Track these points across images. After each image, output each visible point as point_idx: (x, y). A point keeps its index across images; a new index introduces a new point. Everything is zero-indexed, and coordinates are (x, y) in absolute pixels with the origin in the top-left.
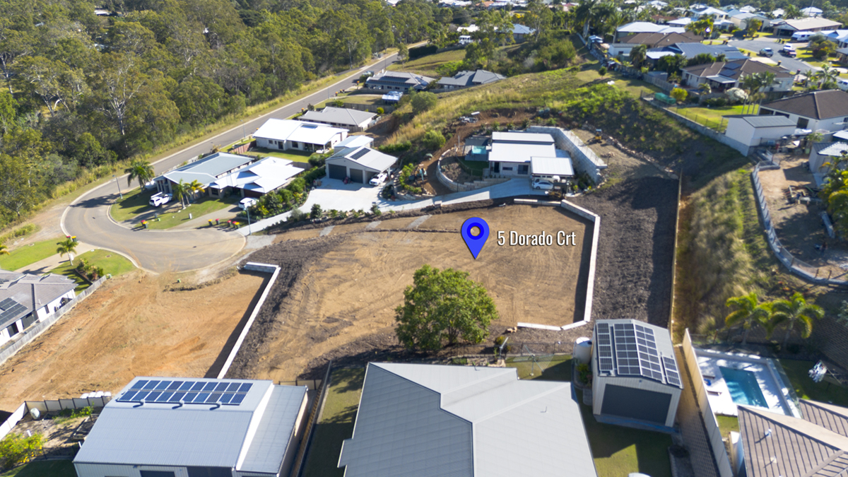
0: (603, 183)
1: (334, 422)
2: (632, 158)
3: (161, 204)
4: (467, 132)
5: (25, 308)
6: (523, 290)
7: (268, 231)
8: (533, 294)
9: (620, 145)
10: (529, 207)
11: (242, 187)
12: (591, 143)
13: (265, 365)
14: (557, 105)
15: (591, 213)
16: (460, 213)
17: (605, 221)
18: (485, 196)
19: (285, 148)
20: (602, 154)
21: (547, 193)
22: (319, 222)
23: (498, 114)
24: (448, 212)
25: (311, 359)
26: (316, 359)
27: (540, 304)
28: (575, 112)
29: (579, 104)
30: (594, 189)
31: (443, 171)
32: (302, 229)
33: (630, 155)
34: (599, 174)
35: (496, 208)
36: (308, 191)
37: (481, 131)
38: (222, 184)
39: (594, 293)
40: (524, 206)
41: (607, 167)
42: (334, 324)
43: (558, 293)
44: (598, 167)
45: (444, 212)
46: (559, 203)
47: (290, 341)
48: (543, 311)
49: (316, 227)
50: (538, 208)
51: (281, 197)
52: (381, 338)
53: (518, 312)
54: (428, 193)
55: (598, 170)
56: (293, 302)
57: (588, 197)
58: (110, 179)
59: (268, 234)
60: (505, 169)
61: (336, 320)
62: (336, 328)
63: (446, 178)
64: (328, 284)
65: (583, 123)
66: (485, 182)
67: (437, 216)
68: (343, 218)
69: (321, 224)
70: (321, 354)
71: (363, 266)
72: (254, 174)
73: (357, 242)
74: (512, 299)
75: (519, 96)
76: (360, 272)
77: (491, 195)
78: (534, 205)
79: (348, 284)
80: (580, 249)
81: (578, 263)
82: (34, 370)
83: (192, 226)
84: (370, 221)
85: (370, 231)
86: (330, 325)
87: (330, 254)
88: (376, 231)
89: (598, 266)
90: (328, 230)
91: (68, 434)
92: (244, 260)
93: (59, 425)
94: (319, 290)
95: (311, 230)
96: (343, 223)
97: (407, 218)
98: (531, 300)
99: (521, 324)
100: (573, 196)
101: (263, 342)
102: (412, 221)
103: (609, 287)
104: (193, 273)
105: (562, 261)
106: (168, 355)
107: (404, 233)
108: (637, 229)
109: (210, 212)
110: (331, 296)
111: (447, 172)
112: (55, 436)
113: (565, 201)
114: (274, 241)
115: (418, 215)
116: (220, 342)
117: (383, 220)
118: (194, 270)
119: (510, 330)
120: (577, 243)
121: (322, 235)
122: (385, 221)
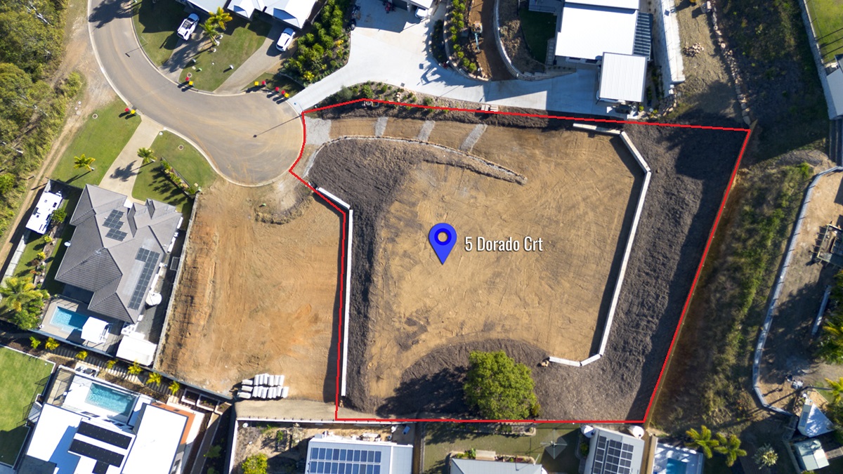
0: (671, 110)
5: (158, 255)
6: (561, 294)
10: (586, 134)
11: (271, 13)
12: (680, 5)
13: (373, 375)
15: (644, 164)
16: (516, 130)
18: (541, 101)
21: (609, 110)
22: (370, 108)
24: (503, 125)
25: (403, 370)
27: (571, 317)
30: (660, 116)
31: (501, 35)
32: (355, 116)
33: (717, 51)
34: (671, 92)
35: (553, 132)
36: (348, 33)
38: (247, 8)
40: (582, 133)
41: (684, 83)
42: (413, 327)
43: (587, 302)
44: (673, 80)
46: (618, 132)
47: (385, 347)
48: (571, 330)
49: (370, 116)
50: (597, 138)
53: (553, 331)
54: (484, 77)
56: (377, 292)
59: (321, 116)
61: (415, 323)
62: (415, 334)
63: (503, 48)
66: (548, 74)
67: (491, 127)
68: (394, 105)
69: (374, 112)
73: (416, 186)
74: (550, 309)
77: (549, 100)
78: (591, 134)
79: (418, 268)
80: (620, 228)
81: (613, 254)
82: (205, 335)
83: (239, 85)
84: (423, 120)
85: (427, 161)
86: (411, 329)
87: (395, 207)
88: (432, 162)
89: (627, 273)
90: (382, 123)
91: (273, 444)
92: (312, 169)
93: (264, 435)
94: (395, 276)
95: (364, 119)
96: (396, 116)
97: (462, 125)
98: (565, 311)
99: (552, 359)
100: (636, 118)
101: (365, 345)
102: (467, 135)
103: (628, 313)
104: (271, 188)
105: (600, 248)
106: (294, 325)
107: (460, 170)
108: (676, 220)
109: (248, 55)
110: (406, 286)
111: (506, 40)
112: (265, 444)
113: (624, 134)
114: (331, 134)
115: (472, 123)
116: (329, 317)
117: (436, 120)
118: (270, 182)
119: (543, 364)
120: (620, 216)
121: (377, 134)
122: (439, 123)
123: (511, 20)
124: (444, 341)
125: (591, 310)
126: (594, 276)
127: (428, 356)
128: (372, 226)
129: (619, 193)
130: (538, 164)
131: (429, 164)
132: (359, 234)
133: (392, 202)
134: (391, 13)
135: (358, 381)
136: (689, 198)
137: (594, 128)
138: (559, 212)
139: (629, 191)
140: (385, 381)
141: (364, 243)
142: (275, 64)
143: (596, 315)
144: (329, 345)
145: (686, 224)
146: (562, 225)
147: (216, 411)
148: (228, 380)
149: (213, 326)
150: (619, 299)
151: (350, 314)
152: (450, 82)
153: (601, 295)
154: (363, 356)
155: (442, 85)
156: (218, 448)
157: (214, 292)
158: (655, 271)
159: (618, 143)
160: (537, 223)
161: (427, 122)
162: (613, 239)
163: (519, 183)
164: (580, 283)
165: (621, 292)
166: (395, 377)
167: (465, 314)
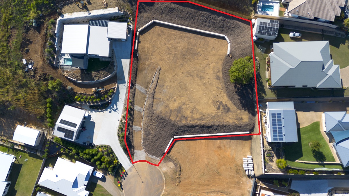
0: (129, 12)
6: (203, 52)
10: (139, 44)
12: (86, 9)
15: (150, 22)
16: (138, 72)
17: (158, 19)
18: (126, 61)
20: (102, 7)
22: (129, 134)
23: (26, 49)
24: (136, 77)
32: (133, 139)
34: (122, 12)
35: (139, 57)
36: (96, 146)
40: (139, 46)
41: (119, 8)
49: (133, 133)
50: (141, 40)
59: (133, 154)
63: (105, 78)
64: (197, 113)
67: (137, 82)
68: (127, 123)
69: (131, 132)
76: (189, 104)
77: (126, 59)
78: (139, 42)
80: (176, 31)
81: (186, 33)
82: (230, 194)
83: (120, 194)
84: (134, 110)
85: (152, 107)
86: (221, 108)
87: (172, 118)
88: (153, 105)
89: (193, 28)
90: (136, 128)
91: (271, 158)
92: (156, 156)
93: (268, 162)
94: (201, 116)
95: (134, 136)
96: (133, 122)
97: (136, 94)
98: (209, 50)
99: (228, 53)
100: (132, 26)
101: (229, 125)
102: (140, 92)
103: (209, 27)
104: (165, 173)
105: (184, 38)
106: (223, 156)
107: (156, 93)
108: (172, 10)
109: (106, 191)
110: (205, 111)
111: (100, 78)
112: (272, 161)
113: (139, 30)
114: (140, 150)
115: (135, 90)
116: (218, 141)
117: (134, 105)
118: (163, 174)
119: (231, 56)
120: (171, 31)
121: (140, 130)
122: (135, 104)
123: (92, 76)
124: (225, 94)
125: (208, 40)
126: (195, 40)
127: (231, 100)
128: (181, 127)
129: (162, 31)
130: (152, 62)
131: (154, 106)
132: (184, 133)
133: (170, 120)
134: (86, 128)
135: (243, 127)
136: (164, 5)
137: (137, 41)
138: (171, 53)
139: (161, 28)
140: (242, 116)
141: (188, 130)
142: (110, 178)
143: (210, 38)
144: (229, 140)
145: (174, 6)
146: (176, 52)
147: (260, 184)
148: (247, 181)
149: (226, 190)
150: (204, 30)
151: (217, 133)
152: (117, 100)
153: (202, 37)
154: (234, 126)
155: (118, 103)
156: (274, 181)
157: (212, 192)
158: (193, 17)
159: (142, 32)
160: (176, 62)
161: (135, 109)
162: (180, 33)
163: (160, 69)
164: (198, 44)
165: (201, 29)
166: (240, 112)
167: (213, 87)
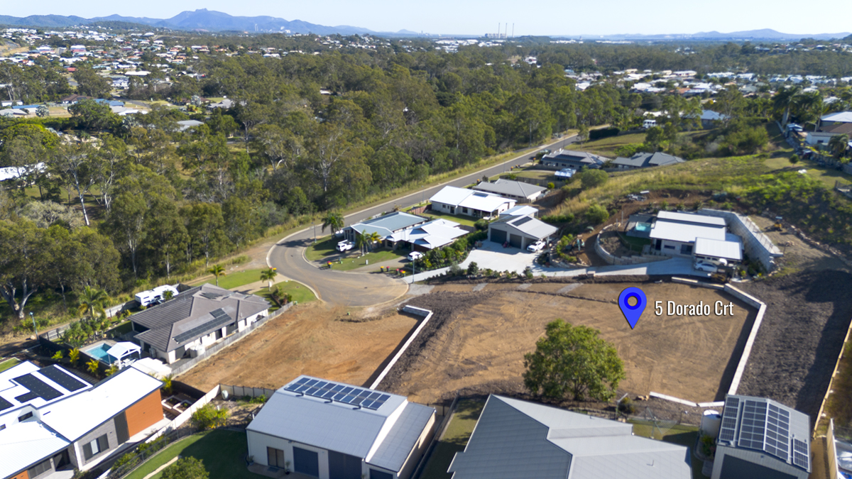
0: (776, 272)
1: (454, 443)
2: (815, 250)
3: (345, 250)
4: (633, 209)
5: (230, 318)
6: (665, 364)
7: (429, 281)
8: (674, 370)
9: (803, 235)
10: (687, 287)
11: (413, 242)
12: (768, 230)
13: (405, 390)
14: (736, 189)
15: (757, 300)
16: (613, 284)
17: (771, 310)
18: (642, 271)
19: (455, 213)
20: (779, 242)
21: (709, 275)
22: (474, 278)
23: (669, 195)
24: (600, 282)
25: (446, 392)
26: (449, 392)
27: (680, 380)
28: (756, 199)
29: (761, 190)
30: (764, 277)
31: (601, 243)
32: (457, 283)
33: (813, 246)
34: (772, 262)
35: (651, 284)
36: (469, 251)
37: (648, 209)
38: (397, 237)
39: (742, 377)
40: (683, 285)
41: (783, 256)
42: (471, 366)
43: (702, 373)
44: (771, 255)
45: (596, 282)
46: (722, 286)
47: (429, 374)
48: (681, 387)
49: (471, 283)
50: (698, 289)
51: (444, 253)
52: (510, 385)
53: (654, 383)
54: (583, 263)
55: (771, 257)
56: (438, 341)
57: (756, 283)
58: (309, 226)
59: (428, 284)
60: (666, 247)
61: (473, 363)
62: (472, 369)
63: (604, 250)
64: (472, 331)
65: (764, 210)
66: (644, 258)
67: (588, 285)
68: (496, 278)
70: (454, 389)
71: (506, 320)
72: (424, 232)
73: (505, 299)
74: (650, 371)
75: (695, 178)
76: (503, 325)
77: (648, 271)
78: (693, 286)
79: (489, 333)
83: (365, 271)
84: (521, 283)
86: (467, 367)
90: (481, 286)
91: (245, 415)
94: (462, 335)
95: (466, 284)
96: (496, 282)
97: (559, 284)
98: (671, 374)
99: (654, 394)
101: (406, 372)
102: (562, 287)
103: (761, 374)
104: (361, 309)
105: (714, 343)
107: (552, 296)
108: (806, 321)
109: (383, 261)
110: (472, 342)
111: (605, 245)
112: (236, 414)
113: (729, 285)
114: (432, 290)
115: (569, 283)
117: (533, 283)
118: (362, 307)
121: (474, 290)
122: (536, 284)
124: (506, 378)
125: (709, 379)
126: (710, 358)
136: (818, 311)
152: (553, 270)
158: (789, 348)
159: (724, 292)
161: (525, 284)
163: (614, 303)
